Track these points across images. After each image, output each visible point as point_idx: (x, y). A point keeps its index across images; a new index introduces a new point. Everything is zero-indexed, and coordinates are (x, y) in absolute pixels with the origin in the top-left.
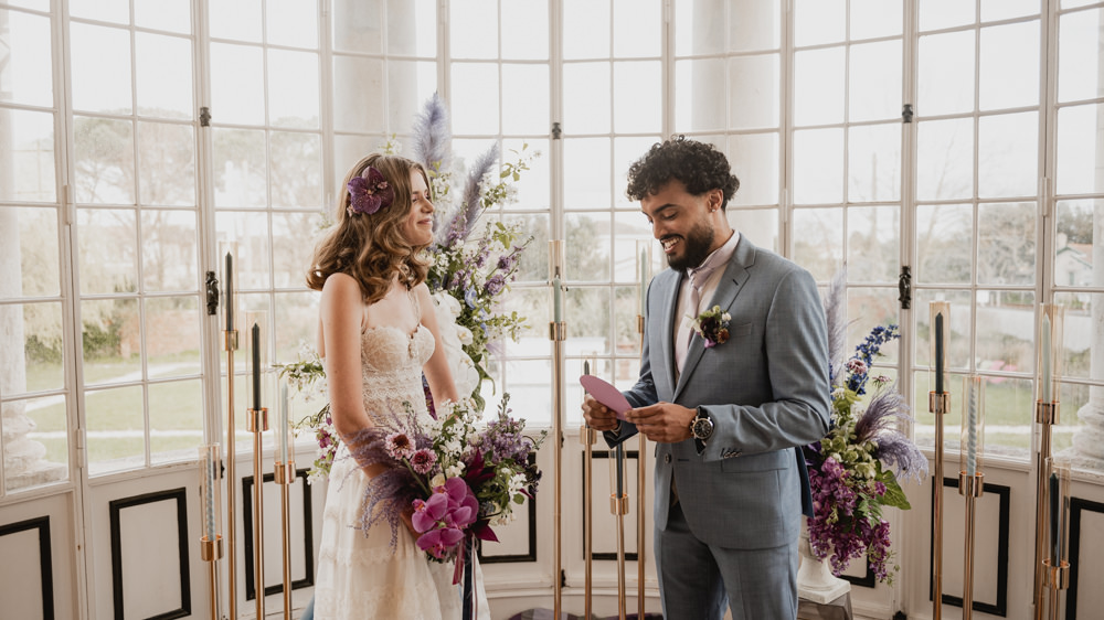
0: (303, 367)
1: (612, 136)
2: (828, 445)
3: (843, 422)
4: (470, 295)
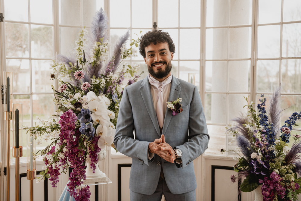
0: (37, 129)
1: (179, 28)
2: (273, 165)
3: (279, 155)
4: (115, 97)
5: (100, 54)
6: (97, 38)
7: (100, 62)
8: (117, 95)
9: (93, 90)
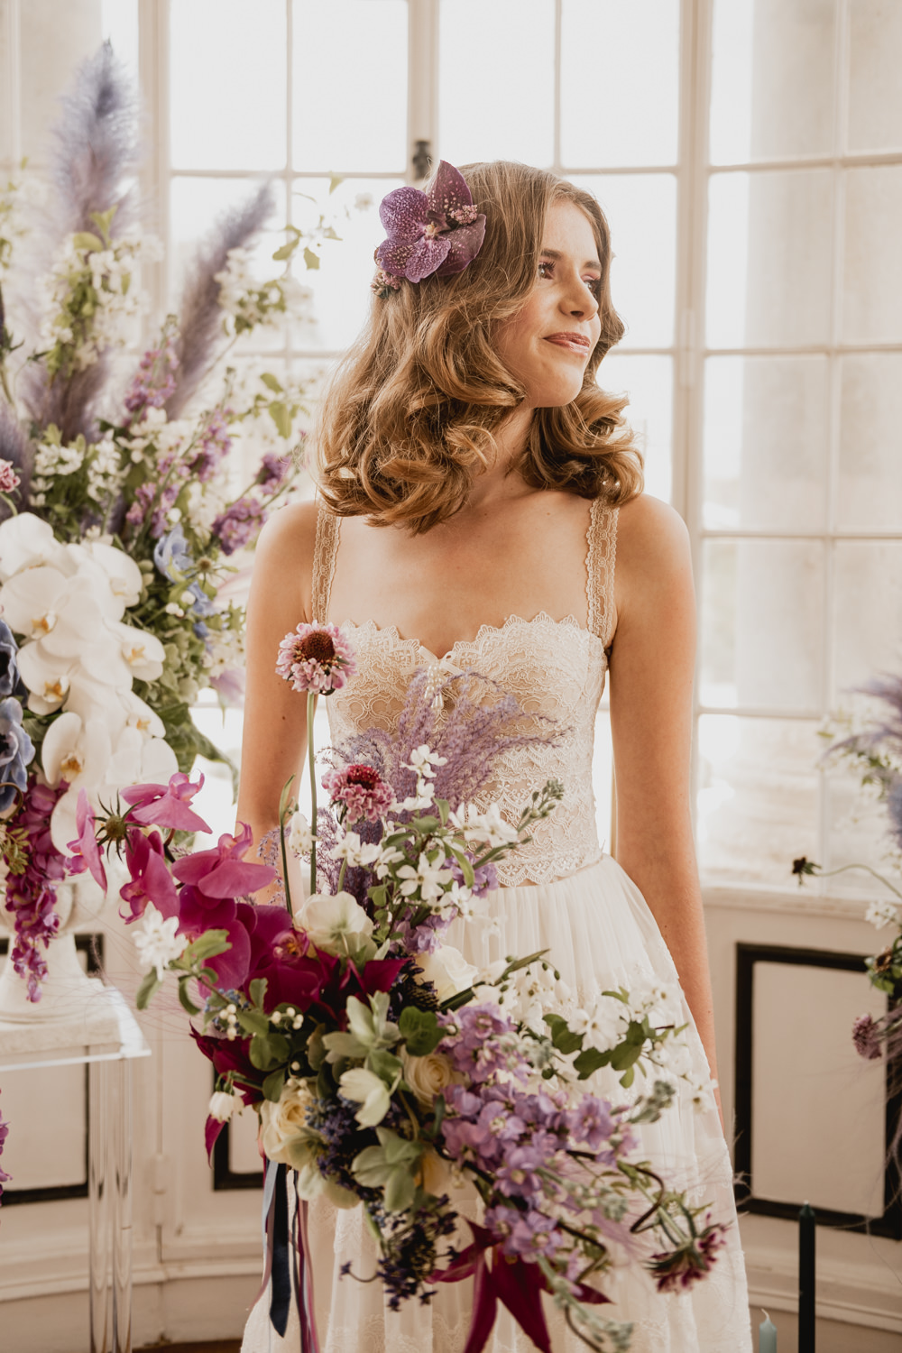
4: (168, 550)
5: (95, 304)
6: (78, 215)
7: (95, 347)
8: (184, 542)
9: (43, 513)
